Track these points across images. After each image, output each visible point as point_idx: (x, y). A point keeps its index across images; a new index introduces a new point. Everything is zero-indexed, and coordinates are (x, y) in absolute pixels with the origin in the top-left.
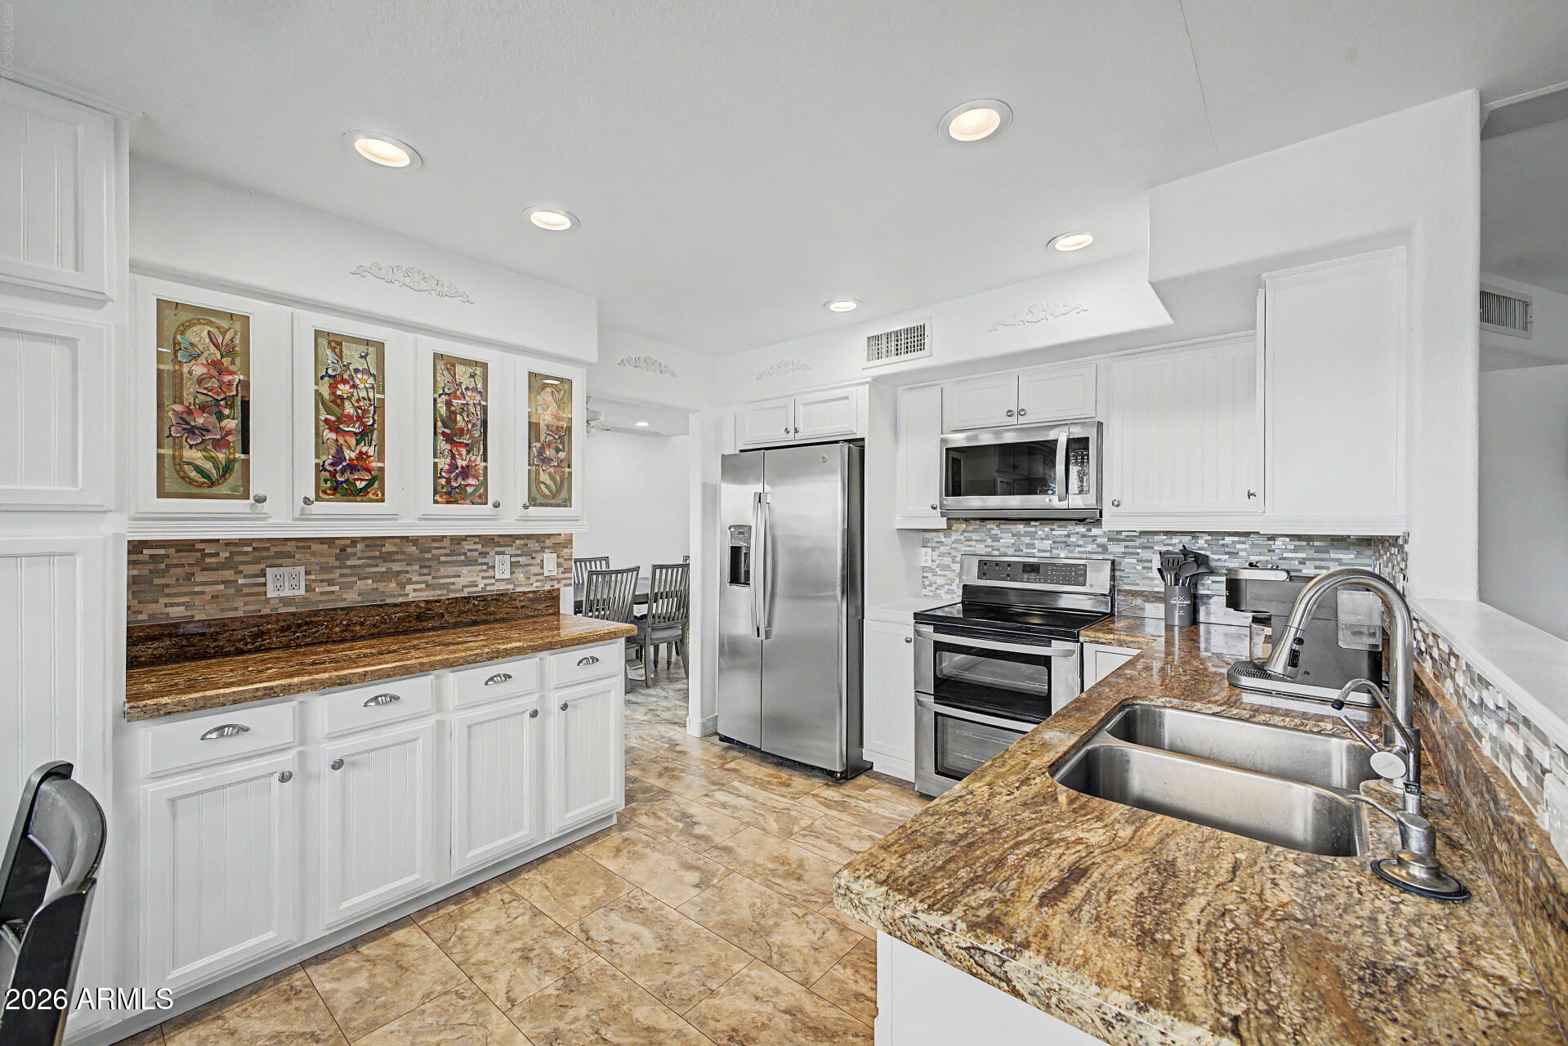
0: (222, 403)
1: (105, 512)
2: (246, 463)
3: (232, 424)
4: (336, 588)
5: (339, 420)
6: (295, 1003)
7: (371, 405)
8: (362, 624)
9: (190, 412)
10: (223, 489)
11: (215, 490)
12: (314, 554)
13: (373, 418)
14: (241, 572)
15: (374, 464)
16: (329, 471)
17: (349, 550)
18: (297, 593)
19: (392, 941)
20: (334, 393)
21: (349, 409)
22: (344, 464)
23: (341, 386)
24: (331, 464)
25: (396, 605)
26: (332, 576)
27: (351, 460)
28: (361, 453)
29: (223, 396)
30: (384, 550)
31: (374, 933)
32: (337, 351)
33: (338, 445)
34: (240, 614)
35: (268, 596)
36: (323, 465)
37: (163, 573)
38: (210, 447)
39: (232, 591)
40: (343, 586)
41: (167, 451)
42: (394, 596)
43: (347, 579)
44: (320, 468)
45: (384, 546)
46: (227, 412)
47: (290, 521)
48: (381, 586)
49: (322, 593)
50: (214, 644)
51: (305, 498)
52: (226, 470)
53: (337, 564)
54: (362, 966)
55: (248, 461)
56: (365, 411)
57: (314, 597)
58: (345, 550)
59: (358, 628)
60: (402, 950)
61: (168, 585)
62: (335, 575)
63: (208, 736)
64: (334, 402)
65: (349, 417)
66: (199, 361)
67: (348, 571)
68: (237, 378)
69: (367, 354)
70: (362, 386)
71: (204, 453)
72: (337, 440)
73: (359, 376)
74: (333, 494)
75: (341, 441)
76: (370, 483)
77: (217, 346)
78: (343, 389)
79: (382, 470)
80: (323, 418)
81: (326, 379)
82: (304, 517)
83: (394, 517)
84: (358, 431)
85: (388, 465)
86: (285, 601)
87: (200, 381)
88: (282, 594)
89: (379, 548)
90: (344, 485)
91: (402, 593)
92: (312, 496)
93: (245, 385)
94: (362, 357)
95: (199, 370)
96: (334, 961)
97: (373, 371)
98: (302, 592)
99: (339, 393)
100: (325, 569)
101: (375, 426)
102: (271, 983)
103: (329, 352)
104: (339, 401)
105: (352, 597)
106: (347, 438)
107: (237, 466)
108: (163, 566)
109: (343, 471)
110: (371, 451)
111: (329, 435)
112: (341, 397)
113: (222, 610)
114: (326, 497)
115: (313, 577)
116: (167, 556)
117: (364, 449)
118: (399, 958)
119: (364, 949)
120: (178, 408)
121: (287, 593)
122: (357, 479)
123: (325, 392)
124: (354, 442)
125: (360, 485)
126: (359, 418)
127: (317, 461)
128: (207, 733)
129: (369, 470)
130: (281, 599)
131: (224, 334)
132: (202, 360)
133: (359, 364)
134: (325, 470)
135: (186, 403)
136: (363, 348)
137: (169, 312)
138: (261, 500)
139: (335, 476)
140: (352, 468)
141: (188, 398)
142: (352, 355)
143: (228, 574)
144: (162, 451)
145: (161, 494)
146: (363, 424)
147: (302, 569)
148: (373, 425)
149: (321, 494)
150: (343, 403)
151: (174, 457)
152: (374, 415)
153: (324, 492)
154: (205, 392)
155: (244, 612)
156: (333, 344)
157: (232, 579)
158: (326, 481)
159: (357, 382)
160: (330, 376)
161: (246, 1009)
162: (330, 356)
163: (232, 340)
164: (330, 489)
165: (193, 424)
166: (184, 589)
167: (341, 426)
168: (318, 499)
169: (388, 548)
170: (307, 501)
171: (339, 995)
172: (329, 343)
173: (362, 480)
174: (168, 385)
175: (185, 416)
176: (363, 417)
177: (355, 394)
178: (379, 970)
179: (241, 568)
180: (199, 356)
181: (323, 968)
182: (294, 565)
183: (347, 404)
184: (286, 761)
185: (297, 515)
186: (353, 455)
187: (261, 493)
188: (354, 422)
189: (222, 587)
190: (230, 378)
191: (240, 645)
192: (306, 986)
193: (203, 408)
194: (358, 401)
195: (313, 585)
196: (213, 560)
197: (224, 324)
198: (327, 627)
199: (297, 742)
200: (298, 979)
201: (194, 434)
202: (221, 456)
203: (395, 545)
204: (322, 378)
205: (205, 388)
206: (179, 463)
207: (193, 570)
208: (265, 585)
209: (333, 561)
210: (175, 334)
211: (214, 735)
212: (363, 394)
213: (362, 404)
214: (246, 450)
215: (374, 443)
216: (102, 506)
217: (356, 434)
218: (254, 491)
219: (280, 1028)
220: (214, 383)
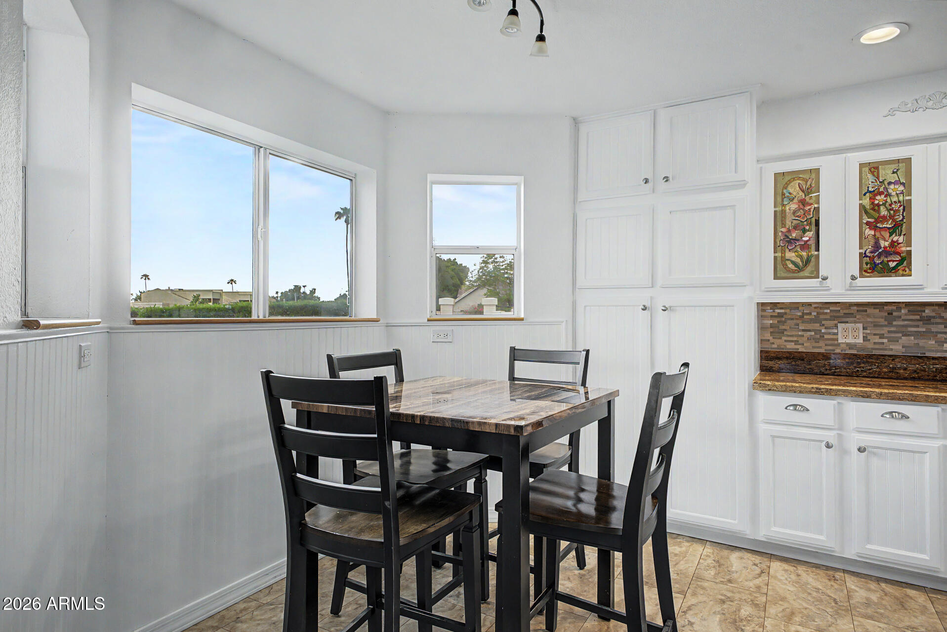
0: (805, 223)
1: (745, 286)
2: (818, 257)
3: (810, 234)
4: (885, 341)
5: (877, 221)
6: (832, 583)
7: (900, 206)
8: (905, 369)
9: (789, 231)
10: (806, 273)
11: (801, 274)
12: (868, 316)
13: (903, 215)
14: (823, 325)
15: (904, 249)
16: (870, 257)
17: (895, 314)
18: (857, 341)
19: (904, 592)
20: (873, 203)
21: (883, 212)
22: (880, 251)
23: (878, 197)
24: (871, 252)
25: (934, 358)
26: (882, 332)
27: (885, 248)
28: (893, 242)
29: (805, 219)
30: (924, 314)
31: (895, 582)
32: (876, 174)
33: (875, 239)
34: (822, 351)
35: (839, 342)
36: (865, 253)
37: (784, 323)
38: (799, 250)
39: (818, 336)
40: (891, 340)
41: (779, 254)
42: (933, 351)
43: (893, 335)
44: (862, 256)
45: (924, 311)
46: (807, 228)
47: (844, 291)
48: (922, 342)
49: (875, 343)
50: (808, 367)
51: (852, 276)
52: (807, 262)
53: (886, 323)
54: (878, 591)
55: (818, 255)
56: (896, 211)
57: (870, 345)
58: (892, 314)
59: (902, 371)
60: (908, 599)
61: (786, 330)
62: (884, 331)
63: (788, 408)
64: (873, 209)
65: (884, 217)
66: (794, 202)
67: (893, 329)
68: (813, 207)
69: (898, 170)
70: (894, 194)
71: (796, 253)
72: (875, 235)
73: (892, 186)
74: (872, 272)
75: (878, 234)
76: (901, 262)
77: (803, 191)
78: (880, 199)
79: (909, 253)
80: (865, 222)
81: (868, 194)
82: (852, 288)
83: (920, 287)
84: (890, 226)
85: (914, 249)
86: (850, 346)
87: (794, 213)
88: (848, 341)
89: (920, 313)
90: (880, 265)
91: (939, 348)
92: (857, 273)
93: (817, 210)
94: (894, 173)
95: (794, 206)
96: (863, 580)
97: (902, 180)
98: (861, 340)
99: (876, 202)
100: (876, 325)
101: (905, 220)
102: (824, 568)
103: (870, 176)
104: (875, 207)
105: (897, 349)
106: (883, 233)
107: (813, 259)
108: (783, 319)
109: (879, 256)
110: (901, 239)
111: (869, 232)
112: (878, 205)
113: (814, 347)
114: (868, 274)
115: (869, 332)
116: (786, 313)
117: (895, 239)
118: (904, 601)
119: (883, 585)
120: (784, 230)
121: (850, 340)
122: (890, 261)
123: (866, 202)
124: (888, 235)
125: (892, 265)
126: (891, 217)
127: (861, 251)
128: (788, 406)
129: (899, 254)
130: (848, 344)
131: (807, 182)
132: (796, 200)
133: (893, 178)
134: (867, 256)
135: (787, 227)
136: (894, 167)
137: (780, 178)
138: (825, 279)
139: (873, 260)
140: (886, 252)
141: (788, 223)
142: (886, 174)
143: (816, 326)
144: (776, 255)
145: (776, 278)
146: (894, 220)
147: (860, 326)
148: (902, 220)
149: (864, 273)
150: (879, 208)
151: (782, 257)
152: (903, 213)
153: (866, 271)
154: (797, 218)
155: (825, 350)
156: (872, 170)
157: (819, 329)
158: (867, 264)
159: (890, 191)
160: (870, 192)
161: (808, 571)
162: (871, 178)
163: (810, 185)
164: (870, 269)
165: (791, 237)
166: (794, 333)
167: (878, 225)
168: (861, 276)
169: (928, 312)
170: (853, 278)
171: (857, 594)
172: (870, 170)
173: (893, 261)
174: (779, 218)
175: (787, 234)
176: (894, 215)
177: (889, 200)
178: (887, 598)
179: (823, 322)
180: (793, 199)
181: (853, 578)
182: (855, 322)
183: (882, 208)
184: (830, 436)
185: (847, 287)
186: (887, 244)
187: (825, 275)
188: (887, 221)
189: (813, 333)
190: (809, 207)
191: (823, 370)
192: (841, 580)
193: (796, 228)
194: (890, 205)
195: (869, 337)
196: (808, 317)
197: (806, 176)
198: (878, 367)
199: (836, 427)
200: (838, 575)
201: (791, 243)
202: (804, 254)
203: (934, 311)
204: (865, 195)
205: (797, 216)
206: (784, 259)
207: (798, 321)
208: (837, 334)
209: (882, 321)
210: (783, 190)
211: (792, 408)
212: (895, 199)
213: (893, 206)
214: (818, 249)
215: (903, 233)
216: (743, 283)
217: (889, 228)
218: (822, 272)
219: (820, 587)
220: (801, 213)
